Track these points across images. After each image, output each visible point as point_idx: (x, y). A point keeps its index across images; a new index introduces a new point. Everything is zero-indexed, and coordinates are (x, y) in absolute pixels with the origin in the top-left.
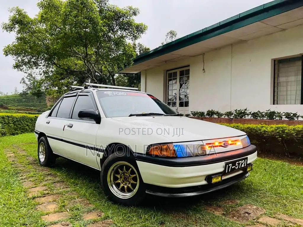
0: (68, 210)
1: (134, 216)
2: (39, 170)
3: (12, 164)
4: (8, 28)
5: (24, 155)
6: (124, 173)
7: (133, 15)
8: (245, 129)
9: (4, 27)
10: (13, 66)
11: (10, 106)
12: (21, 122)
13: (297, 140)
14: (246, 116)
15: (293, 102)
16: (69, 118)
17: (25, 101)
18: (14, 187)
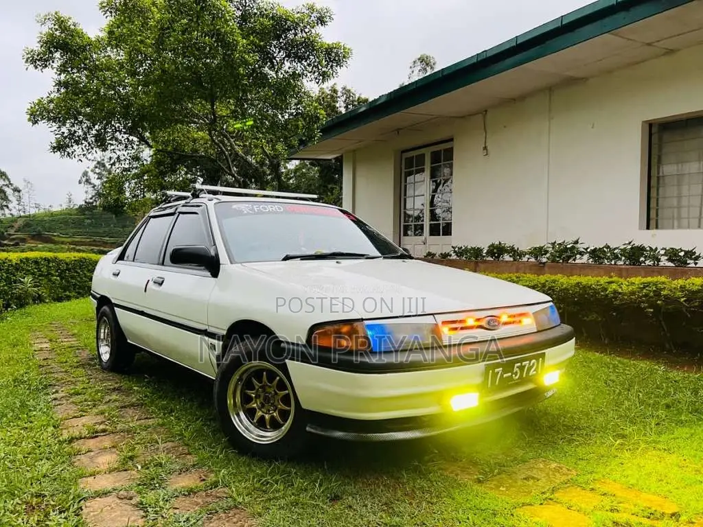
0: (140, 467)
1: (278, 481)
2: (96, 378)
3: (40, 366)
4: (39, 60)
5: (70, 347)
6: (263, 387)
7: (318, 24)
8: (571, 286)
9: (29, 58)
10: (49, 147)
11: (58, 236)
12: (77, 272)
13: (691, 312)
14: (578, 256)
15: (695, 222)
16: (158, 264)
17: (90, 225)
18: (34, 416)
